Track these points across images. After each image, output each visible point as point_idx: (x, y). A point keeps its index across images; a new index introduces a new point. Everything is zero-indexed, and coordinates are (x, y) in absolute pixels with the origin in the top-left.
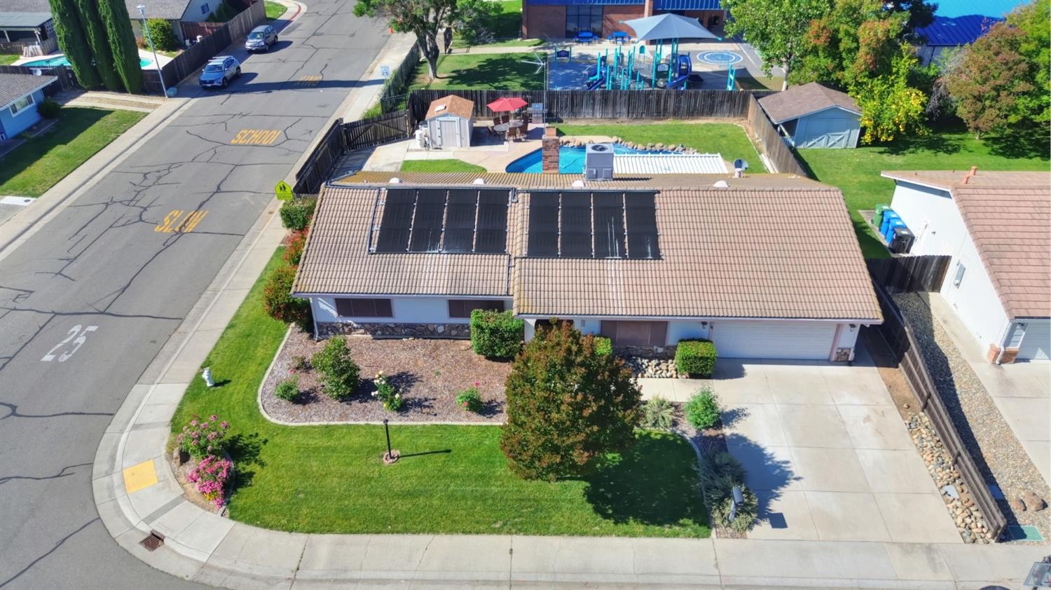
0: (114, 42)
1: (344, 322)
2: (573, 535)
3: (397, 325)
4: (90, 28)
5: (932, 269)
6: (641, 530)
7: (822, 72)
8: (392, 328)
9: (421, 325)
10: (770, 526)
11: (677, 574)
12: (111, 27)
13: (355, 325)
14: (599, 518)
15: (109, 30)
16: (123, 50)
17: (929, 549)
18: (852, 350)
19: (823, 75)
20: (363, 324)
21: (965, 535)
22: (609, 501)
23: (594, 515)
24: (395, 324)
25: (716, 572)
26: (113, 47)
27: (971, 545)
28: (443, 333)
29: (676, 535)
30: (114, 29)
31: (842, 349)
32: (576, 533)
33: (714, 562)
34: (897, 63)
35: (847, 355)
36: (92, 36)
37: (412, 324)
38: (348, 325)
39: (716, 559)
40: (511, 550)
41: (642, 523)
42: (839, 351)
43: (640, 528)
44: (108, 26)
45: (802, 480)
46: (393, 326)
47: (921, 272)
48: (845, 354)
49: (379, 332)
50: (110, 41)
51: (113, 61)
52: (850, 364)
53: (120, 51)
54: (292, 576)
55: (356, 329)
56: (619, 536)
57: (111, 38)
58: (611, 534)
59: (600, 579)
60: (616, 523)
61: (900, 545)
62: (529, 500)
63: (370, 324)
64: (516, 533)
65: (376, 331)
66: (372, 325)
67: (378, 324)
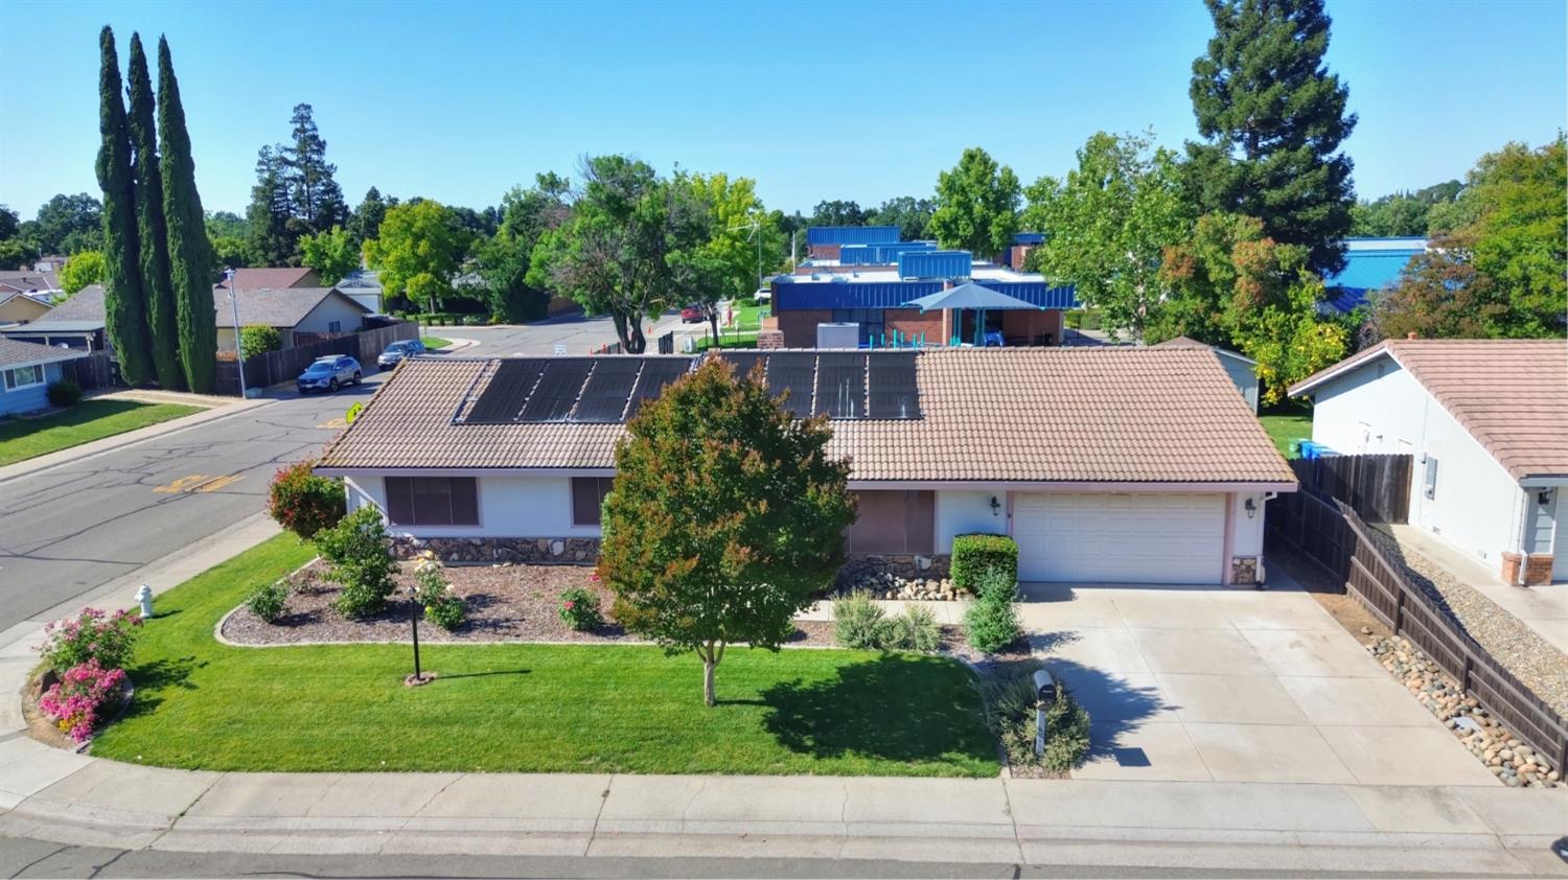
0: (183, 319)
1: (399, 535)
2: (732, 773)
3: (485, 541)
4: (154, 302)
5: (1385, 481)
6: (865, 767)
7: (1190, 320)
8: (476, 546)
9: (526, 541)
10: (1117, 763)
11: (928, 823)
12: (183, 298)
13: (416, 542)
14: (786, 751)
15: (180, 303)
16: (194, 330)
17: (1435, 793)
18: (1259, 560)
19: (1193, 324)
20: (429, 540)
21: (1504, 775)
22: (807, 731)
23: (777, 748)
24: (483, 539)
25: (1008, 820)
26: (180, 326)
27: (1520, 791)
28: (562, 555)
29: (935, 774)
30: (187, 301)
31: (1242, 559)
32: (738, 770)
33: (1004, 808)
34: (1296, 295)
35: (1250, 570)
36: (154, 312)
37: (511, 540)
38: (403, 541)
39: (1008, 804)
40: (608, 792)
41: (868, 757)
42: (1237, 562)
43: (866, 763)
44: (179, 298)
45: (1178, 711)
46: (479, 543)
47: (1367, 485)
48: (1249, 567)
49: (455, 556)
50: (178, 318)
51: (177, 346)
52: (1259, 587)
53: (190, 331)
54: (167, 826)
55: (417, 549)
56: (820, 774)
57: (180, 313)
58: (805, 772)
59: (772, 829)
60: (819, 757)
61: (1378, 788)
62: (658, 729)
63: (441, 539)
64: (622, 772)
65: (451, 553)
66: (444, 541)
67: (453, 539)
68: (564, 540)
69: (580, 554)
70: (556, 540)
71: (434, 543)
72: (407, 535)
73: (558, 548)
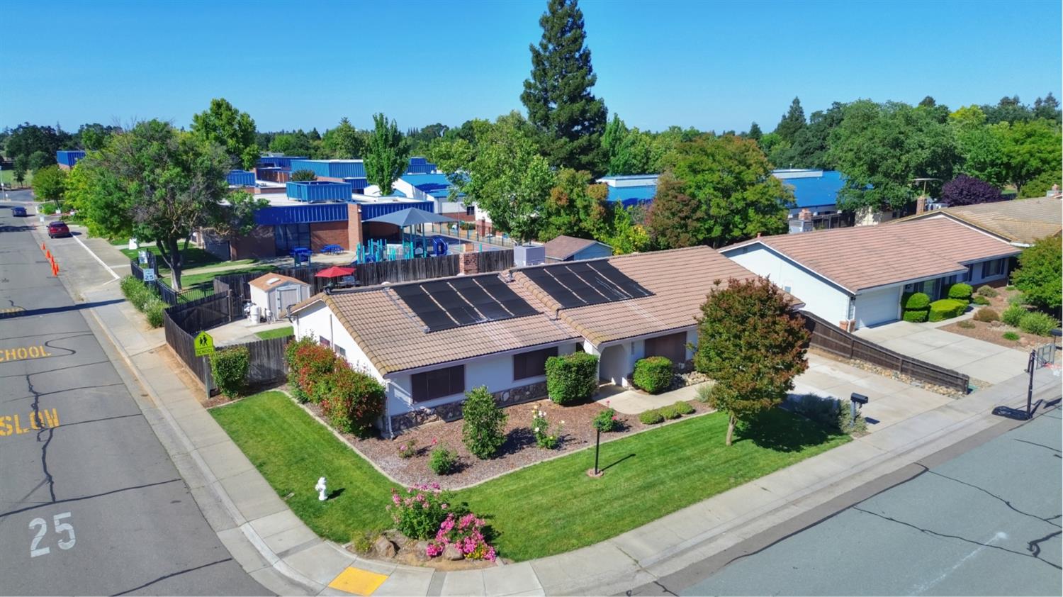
1: (418, 409)
2: (785, 467)
6: (817, 450)
13: (428, 411)
14: (785, 453)
20: (435, 408)
23: (780, 453)
25: (884, 451)
27: (960, 400)
28: (508, 401)
29: (838, 444)
33: (876, 448)
38: (420, 412)
40: (764, 488)
41: (811, 446)
49: (450, 415)
54: (639, 568)
55: (428, 416)
56: (810, 457)
58: (805, 458)
60: (798, 452)
61: (936, 410)
63: (442, 406)
65: (448, 413)
66: (444, 406)
67: (450, 404)
68: (508, 391)
69: (517, 397)
70: (505, 392)
71: (439, 409)
72: (422, 408)
73: (506, 396)
